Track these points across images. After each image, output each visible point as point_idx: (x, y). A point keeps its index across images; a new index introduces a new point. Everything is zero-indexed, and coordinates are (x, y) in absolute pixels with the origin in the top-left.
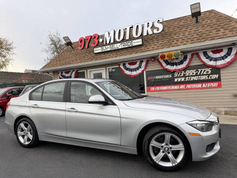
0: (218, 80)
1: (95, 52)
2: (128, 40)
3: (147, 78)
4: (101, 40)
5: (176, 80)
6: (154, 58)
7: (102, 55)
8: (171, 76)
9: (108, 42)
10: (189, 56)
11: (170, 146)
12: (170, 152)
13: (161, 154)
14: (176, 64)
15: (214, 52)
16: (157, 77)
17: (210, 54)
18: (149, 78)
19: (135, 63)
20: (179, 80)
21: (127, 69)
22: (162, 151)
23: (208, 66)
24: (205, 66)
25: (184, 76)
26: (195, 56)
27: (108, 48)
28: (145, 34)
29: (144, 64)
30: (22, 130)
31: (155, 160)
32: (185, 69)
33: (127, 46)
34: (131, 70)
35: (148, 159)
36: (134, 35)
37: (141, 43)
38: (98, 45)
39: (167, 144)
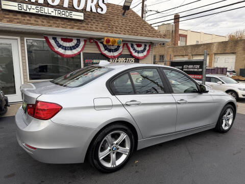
1: (4, 7)
2: (65, 9)
3: (84, 61)
10: (121, 45)
17: (135, 46)
18: (87, 61)
19: (71, 41)
21: (60, 46)
23: (133, 57)
24: (131, 56)
26: (125, 46)
27: (33, 9)
28: (88, 9)
29: (82, 44)
32: (118, 57)
33: (63, 16)
34: (65, 48)
36: (75, 6)
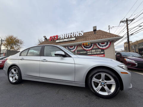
0: (104, 54)
1: (56, 42)
2: (70, 38)
3: (77, 53)
4: (59, 38)
5: (88, 54)
6: (80, 45)
7: (59, 43)
8: (86, 52)
9: (62, 38)
10: (93, 45)
11: (105, 81)
12: (106, 85)
13: (100, 87)
14: (88, 48)
15: (102, 44)
16: (81, 52)
19: (72, 47)
20: (89, 53)
22: (100, 84)
23: (100, 49)
24: (99, 48)
25: (91, 52)
26: (95, 45)
27: (62, 41)
28: (76, 36)
29: (76, 47)
30: (13, 74)
31: (96, 91)
32: (91, 50)
33: (69, 40)
34: (71, 49)
35: (92, 89)
36: (72, 36)
37: (75, 39)
38: (58, 39)
39: (103, 80)
